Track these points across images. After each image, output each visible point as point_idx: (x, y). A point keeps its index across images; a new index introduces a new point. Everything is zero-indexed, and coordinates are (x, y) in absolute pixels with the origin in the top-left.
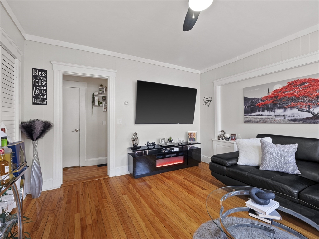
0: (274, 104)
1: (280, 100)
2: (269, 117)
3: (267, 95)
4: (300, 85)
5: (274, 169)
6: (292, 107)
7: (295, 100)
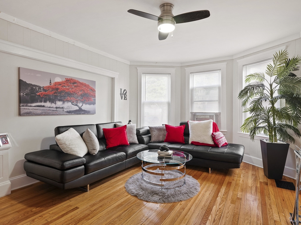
0: (55, 96)
1: (60, 93)
2: (51, 109)
3: (49, 85)
4: (73, 84)
6: (68, 101)
7: (70, 94)
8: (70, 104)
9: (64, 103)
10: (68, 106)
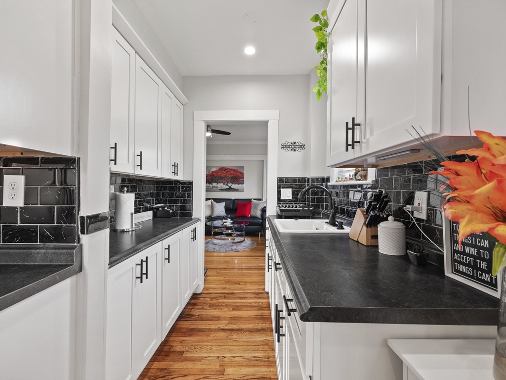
1: (215, 177)
3: (208, 173)
4: (224, 170)
5: (218, 215)
6: (221, 182)
7: (222, 178)
8: (222, 184)
9: (218, 183)
10: (221, 185)
